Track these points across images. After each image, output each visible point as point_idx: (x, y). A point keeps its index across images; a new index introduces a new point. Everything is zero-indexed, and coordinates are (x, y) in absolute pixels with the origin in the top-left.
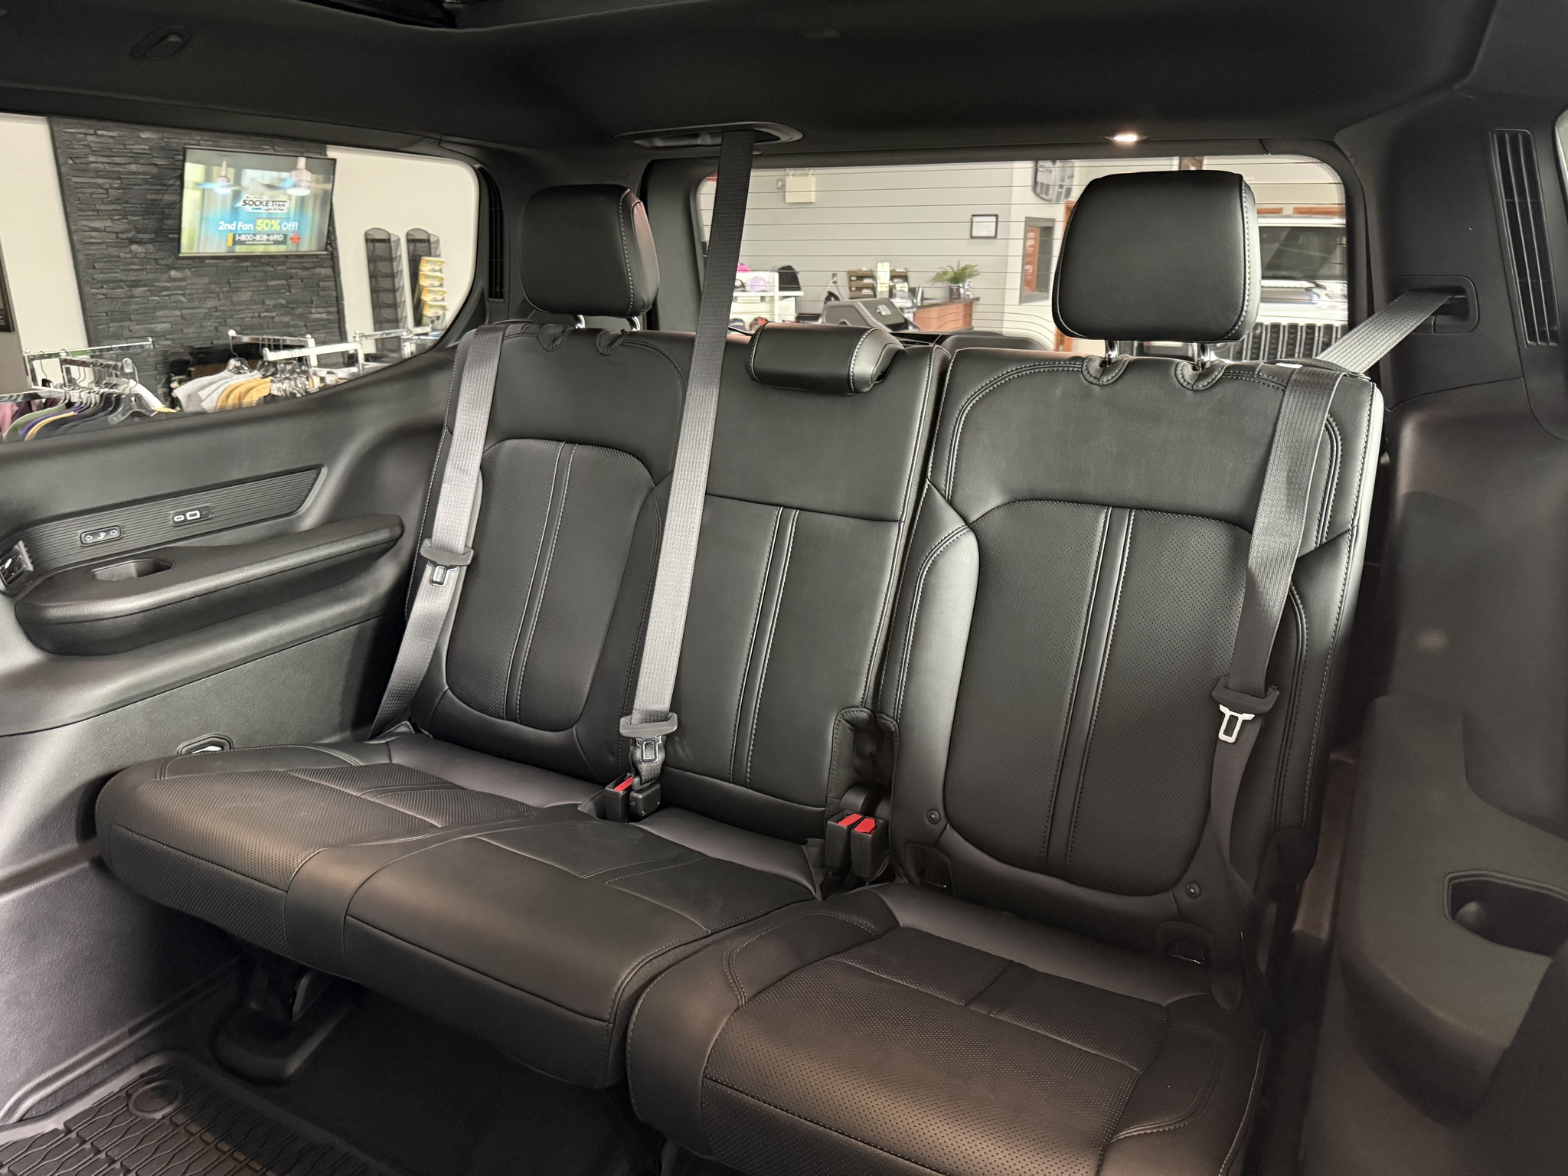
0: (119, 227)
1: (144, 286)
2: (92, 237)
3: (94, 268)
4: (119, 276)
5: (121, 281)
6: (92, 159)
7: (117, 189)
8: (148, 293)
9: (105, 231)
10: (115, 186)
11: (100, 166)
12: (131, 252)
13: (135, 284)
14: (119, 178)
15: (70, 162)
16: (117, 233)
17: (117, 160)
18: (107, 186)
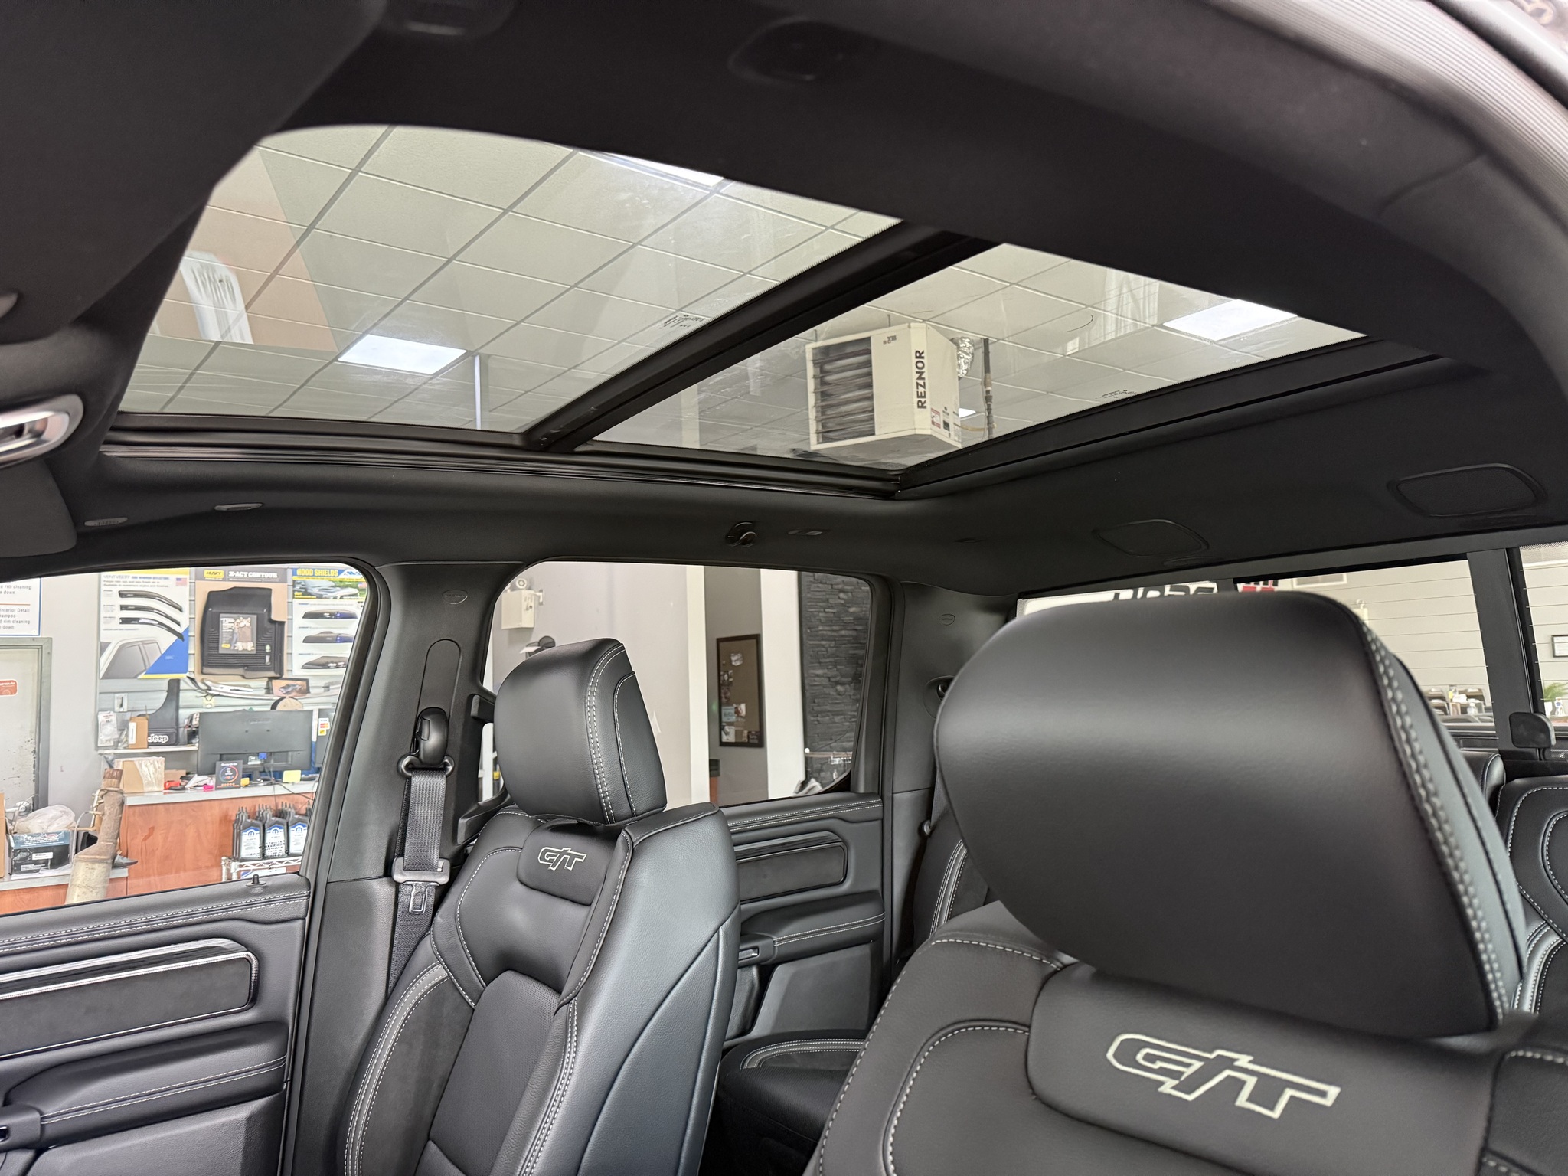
0: (830, 674)
1: (841, 715)
2: (815, 681)
3: (814, 702)
4: (828, 708)
5: (829, 711)
6: (821, 628)
7: (833, 647)
8: (843, 720)
9: (823, 677)
10: (832, 645)
11: (824, 632)
12: (836, 690)
13: (837, 713)
14: (835, 640)
15: (809, 631)
16: (829, 678)
17: (835, 628)
18: (827, 646)
